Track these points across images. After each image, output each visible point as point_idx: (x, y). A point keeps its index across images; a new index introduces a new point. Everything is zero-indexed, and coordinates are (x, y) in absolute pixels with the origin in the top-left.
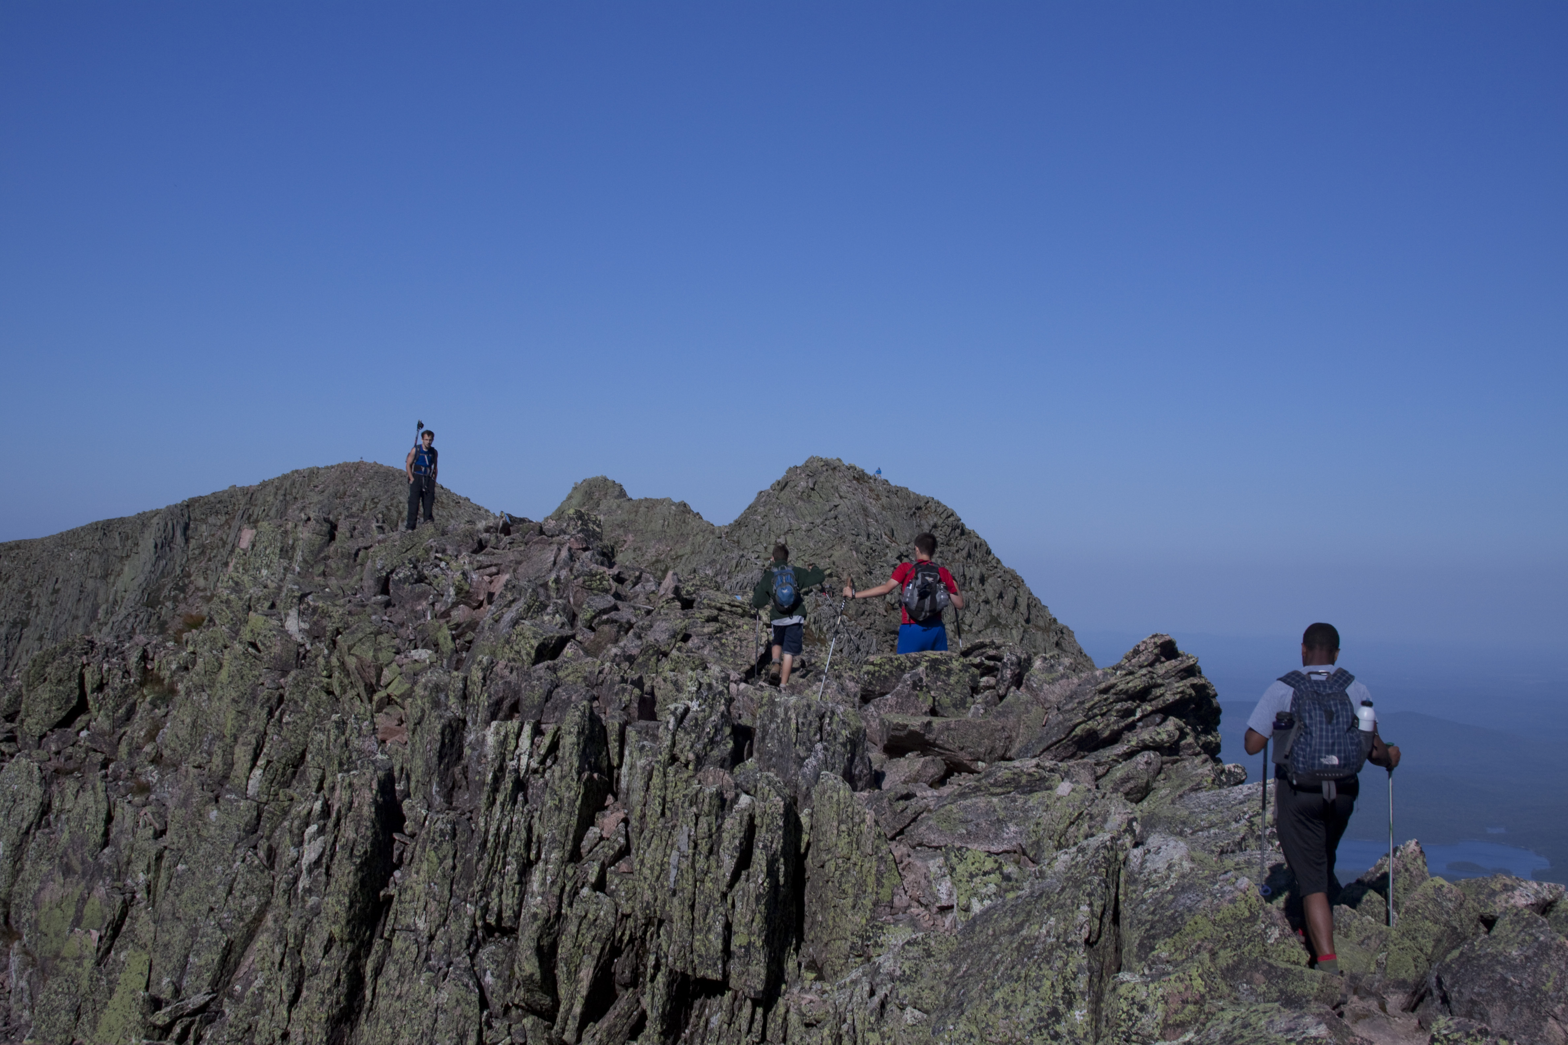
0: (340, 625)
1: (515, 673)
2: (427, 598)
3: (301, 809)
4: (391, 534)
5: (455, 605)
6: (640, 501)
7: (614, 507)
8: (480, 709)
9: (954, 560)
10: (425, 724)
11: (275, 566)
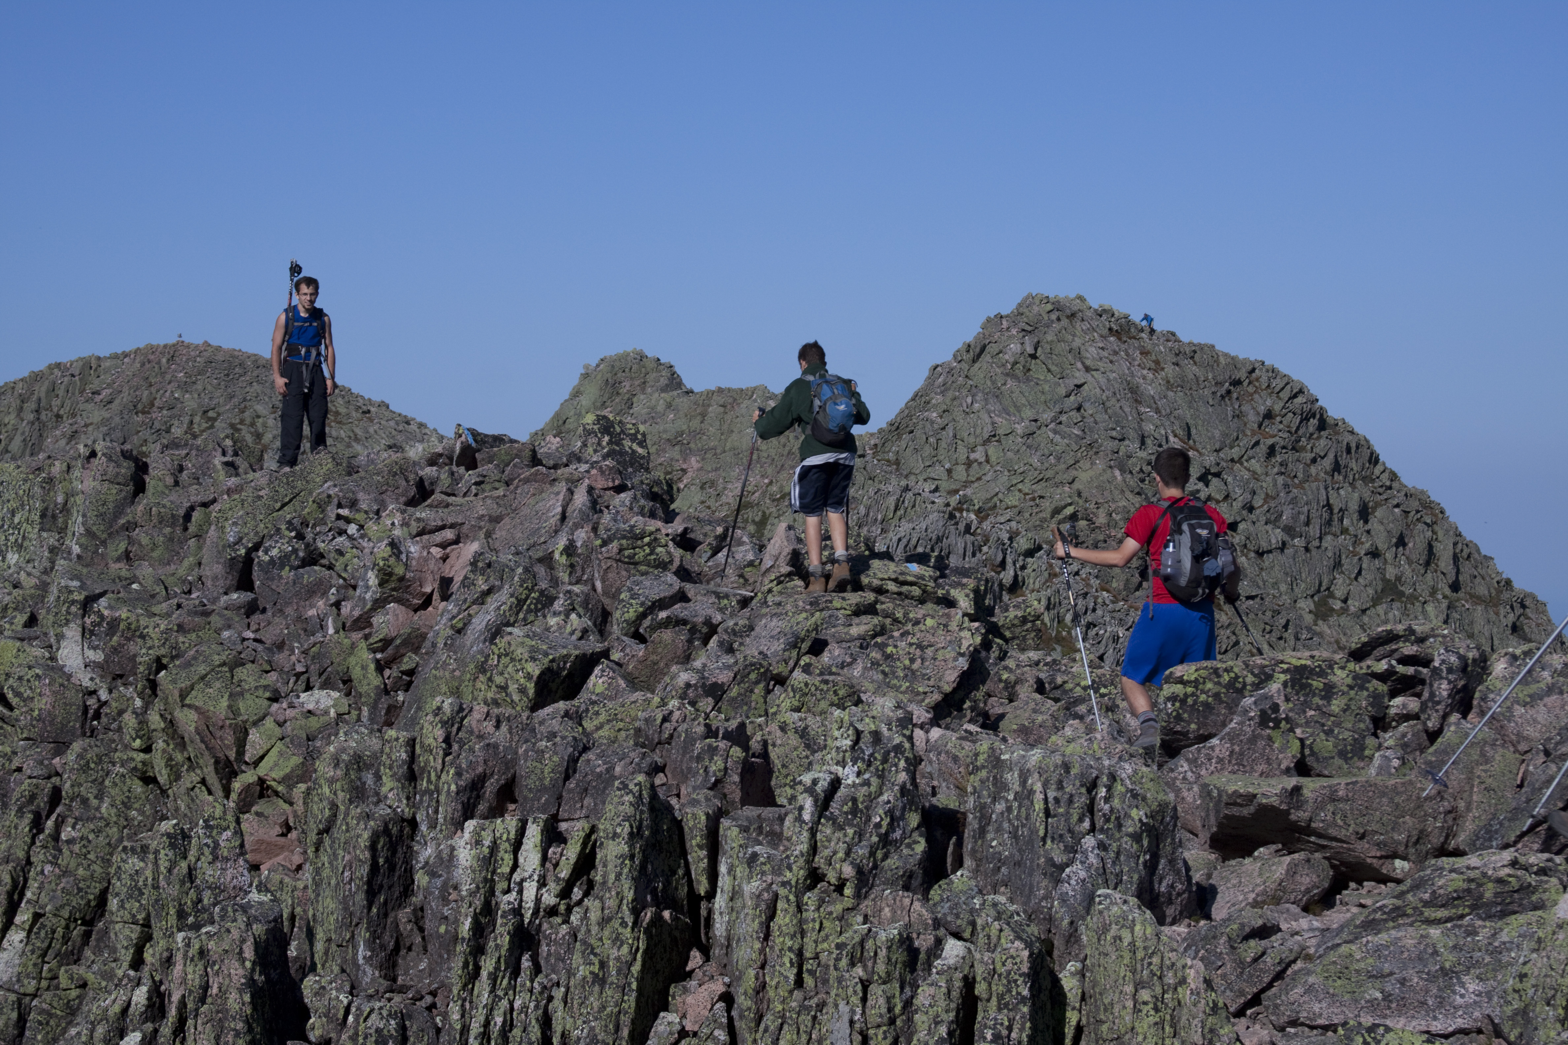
0: (163, 651)
1: (504, 728)
2: (325, 594)
3: (112, 1003)
4: (251, 476)
5: (379, 604)
6: (710, 394)
7: (661, 407)
8: (442, 798)
9: (1307, 478)
10: (339, 832)
11: (32, 545)
